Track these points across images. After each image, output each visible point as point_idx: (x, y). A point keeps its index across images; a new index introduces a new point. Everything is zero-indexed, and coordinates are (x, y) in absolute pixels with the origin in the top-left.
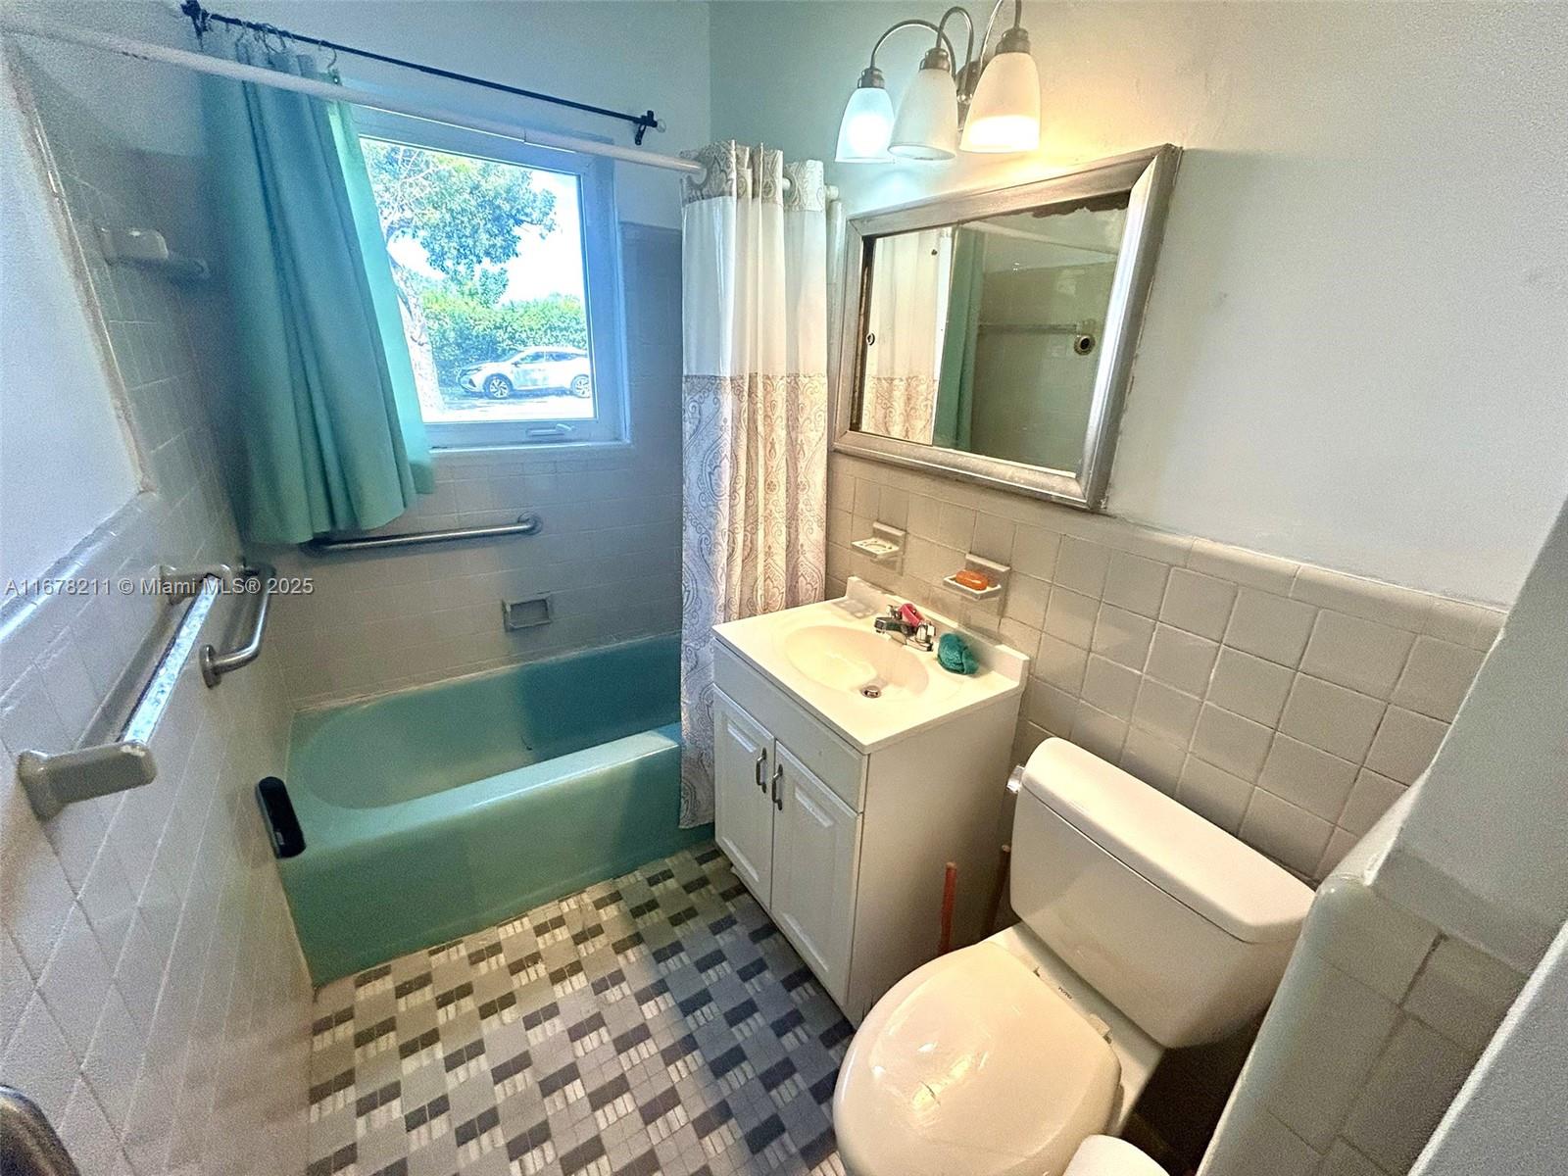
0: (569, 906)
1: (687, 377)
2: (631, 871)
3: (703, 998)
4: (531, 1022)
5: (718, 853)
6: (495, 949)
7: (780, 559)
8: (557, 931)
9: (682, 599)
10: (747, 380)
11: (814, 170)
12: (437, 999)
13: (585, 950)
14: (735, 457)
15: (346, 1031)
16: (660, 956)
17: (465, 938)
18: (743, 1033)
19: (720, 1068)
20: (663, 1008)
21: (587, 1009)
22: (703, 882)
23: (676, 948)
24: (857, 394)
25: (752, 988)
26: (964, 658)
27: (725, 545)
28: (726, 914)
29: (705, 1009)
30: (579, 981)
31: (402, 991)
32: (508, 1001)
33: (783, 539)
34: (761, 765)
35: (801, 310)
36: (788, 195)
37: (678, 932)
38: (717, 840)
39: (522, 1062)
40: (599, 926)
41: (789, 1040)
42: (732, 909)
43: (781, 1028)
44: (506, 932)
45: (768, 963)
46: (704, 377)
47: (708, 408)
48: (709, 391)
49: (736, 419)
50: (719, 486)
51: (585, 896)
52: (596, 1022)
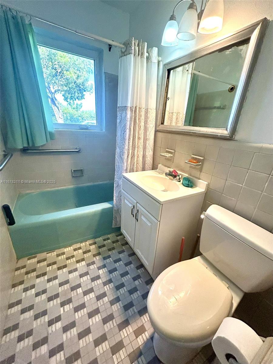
0: (83, 245)
1: (119, 107)
2: (99, 237)
3: (115, 270)
4: (70, 272)
5: (121, 234)
6: (63, 254)
7: (141, 159)
8: (79, 250)
9: (115, 168)
10: (134, 107)
11: (155, 50)
12: (47, 264)
13: (86, 256)
14: (130, 129)
15: (23, 271)
16: (105, 258)
17: (57, 250)
18: (124, 279)
19: (118, 288)
20: (104, 271)
21: (85, 270)
22: (117, 241)
23: (109, 257)
24: (163, 115)
25: (128, 268)
26: (189, 183)
27: (127, 153)
28: (123, 249)
29: (115, 273)
30: (83, 263)
31: (39, 262)
32: (65, 266)
33: (142, 153)
34: (133, 209)
35: (150, 90)
36: (148, 58)
37: (110, 253)
38: (121, 230)
39: (67, 282)
40: (90, 250)
41: (137, 282)
42: (124, 248)
43: (135, 279)
44: (66, 250)
45: (133, 262)
46: (123, 107)
47: (123, 115)
48: (124, 110)
49: (131, 118)
50: (126, 137)
51: (87, 242)
52: (87, 274)
